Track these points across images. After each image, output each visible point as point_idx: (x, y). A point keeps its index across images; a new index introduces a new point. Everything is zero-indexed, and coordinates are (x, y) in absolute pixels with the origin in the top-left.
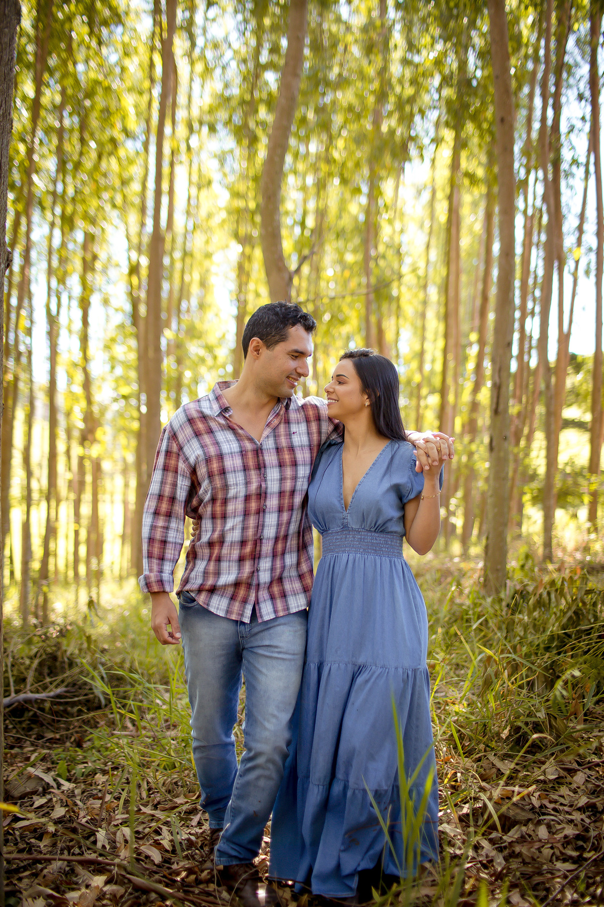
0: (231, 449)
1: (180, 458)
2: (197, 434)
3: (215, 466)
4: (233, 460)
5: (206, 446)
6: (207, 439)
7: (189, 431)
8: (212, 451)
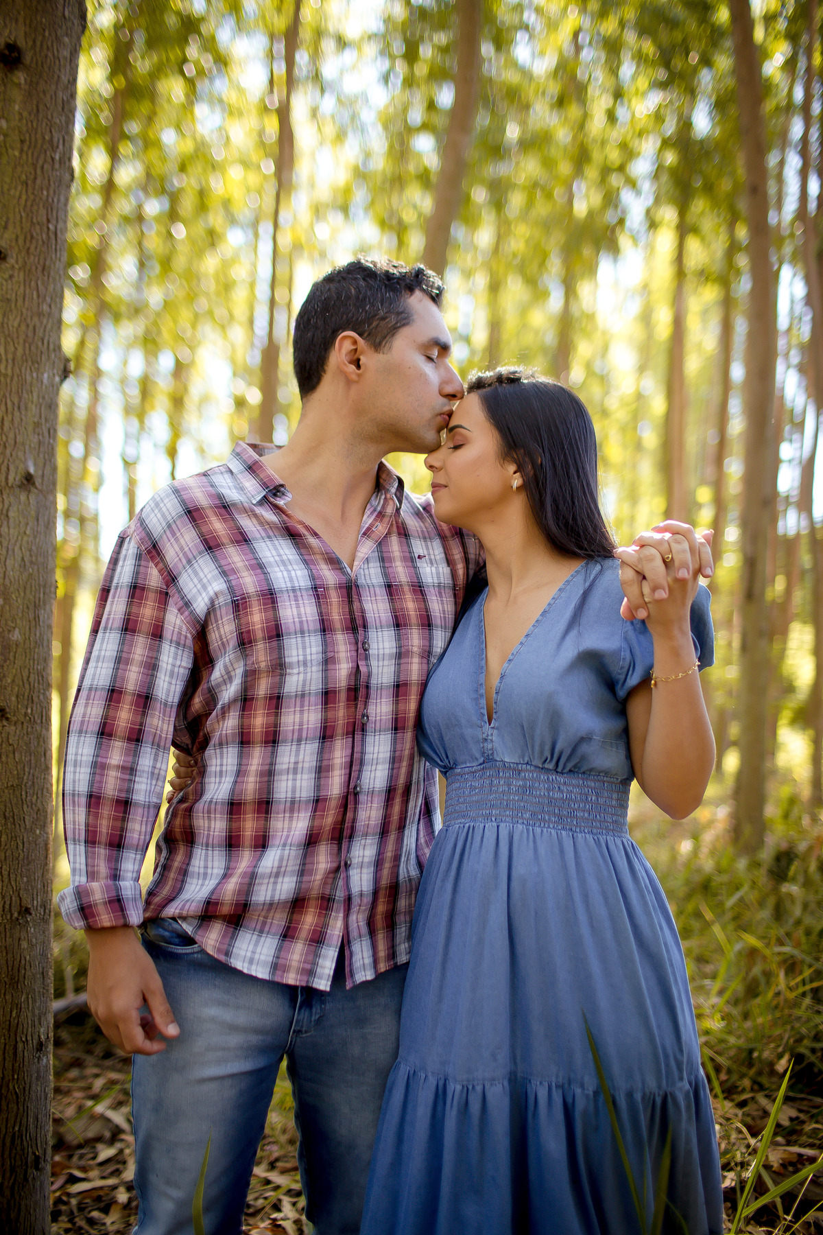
0: (291, 580)
1: (171, 601)
2: (211, 545)
3: (257, 618)
4: (298, 607)
5: (234, 571)
6: (234, 556)
7: (189, 537)
8: (249, 583)
